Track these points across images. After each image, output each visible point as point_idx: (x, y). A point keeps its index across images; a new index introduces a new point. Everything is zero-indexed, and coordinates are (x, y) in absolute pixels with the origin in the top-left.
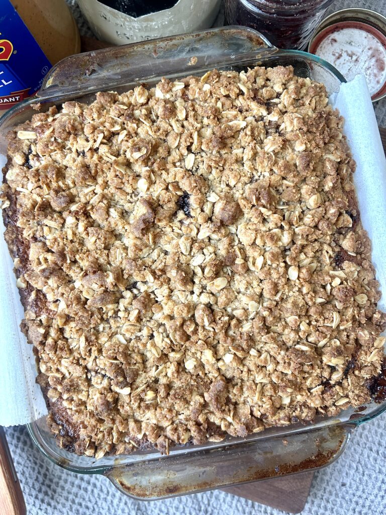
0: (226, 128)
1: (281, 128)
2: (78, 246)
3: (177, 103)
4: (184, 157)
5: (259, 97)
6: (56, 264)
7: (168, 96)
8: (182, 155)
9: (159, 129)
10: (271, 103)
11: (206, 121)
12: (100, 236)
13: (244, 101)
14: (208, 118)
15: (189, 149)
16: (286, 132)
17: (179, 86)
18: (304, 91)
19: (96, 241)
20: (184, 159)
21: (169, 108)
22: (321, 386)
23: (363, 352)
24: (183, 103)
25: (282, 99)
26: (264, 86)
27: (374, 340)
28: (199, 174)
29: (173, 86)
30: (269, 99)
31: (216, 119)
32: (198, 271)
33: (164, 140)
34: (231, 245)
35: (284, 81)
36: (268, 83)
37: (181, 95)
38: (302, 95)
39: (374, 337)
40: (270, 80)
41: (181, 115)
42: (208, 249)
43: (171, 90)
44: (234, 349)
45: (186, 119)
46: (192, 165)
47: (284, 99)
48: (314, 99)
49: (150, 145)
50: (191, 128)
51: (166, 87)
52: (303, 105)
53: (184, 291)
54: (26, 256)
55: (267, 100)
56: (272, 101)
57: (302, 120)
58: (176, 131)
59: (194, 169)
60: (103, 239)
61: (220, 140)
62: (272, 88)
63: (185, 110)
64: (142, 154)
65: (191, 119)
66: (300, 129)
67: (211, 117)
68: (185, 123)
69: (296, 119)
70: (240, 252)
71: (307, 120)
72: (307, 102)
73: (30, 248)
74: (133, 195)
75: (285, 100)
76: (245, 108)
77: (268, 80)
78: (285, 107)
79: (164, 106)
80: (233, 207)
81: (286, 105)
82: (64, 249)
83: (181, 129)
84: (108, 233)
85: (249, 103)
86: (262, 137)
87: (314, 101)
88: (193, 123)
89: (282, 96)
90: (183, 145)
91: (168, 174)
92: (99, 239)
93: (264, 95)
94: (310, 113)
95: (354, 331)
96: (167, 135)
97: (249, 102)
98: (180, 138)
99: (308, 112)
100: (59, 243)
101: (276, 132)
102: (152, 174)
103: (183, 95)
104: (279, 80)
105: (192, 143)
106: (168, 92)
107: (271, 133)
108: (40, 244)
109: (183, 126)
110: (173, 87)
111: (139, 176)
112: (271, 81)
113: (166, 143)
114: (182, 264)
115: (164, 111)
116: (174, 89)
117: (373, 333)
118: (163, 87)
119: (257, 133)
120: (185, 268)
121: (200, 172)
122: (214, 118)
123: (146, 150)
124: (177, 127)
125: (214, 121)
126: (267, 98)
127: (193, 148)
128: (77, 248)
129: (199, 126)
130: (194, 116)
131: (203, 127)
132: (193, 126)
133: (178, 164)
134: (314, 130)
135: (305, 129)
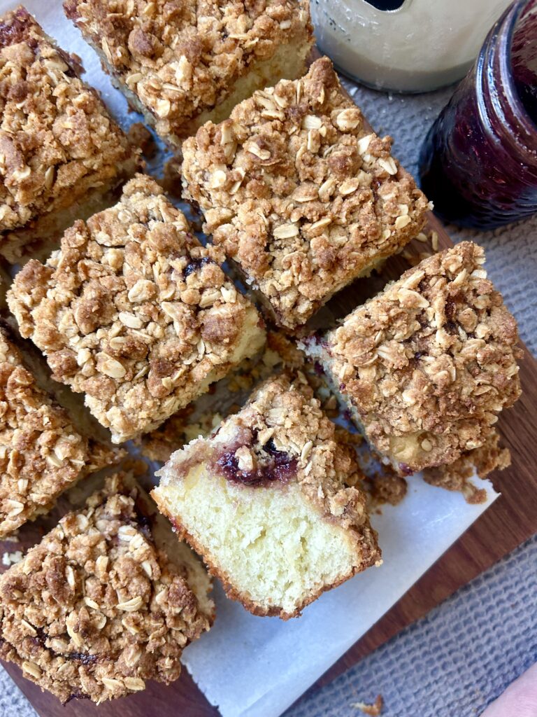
0: (355, 258)
1: (423, 358)
2: (47, 109)
3: (362, 174)
4: (288, 221)
5: (455, 307)
6: (7, 90)
7: (368, 158)
8: (289, 217)
9: (310, 165)
10: (457, 329)
11: (354, 227)
12: (77, 132)
13: (439, 286)
14: (360, 228)
15: (303, 221)
16: (423, 367)
17: (388, 167)
18: (495, 368)
19: (67, 129)
20: (285, 222)
21: (347, 163)
22: (35, 631)
23: (110, 666)
24: (365, 184)
25: (468, 342)
26: (476, 310)
27: (131, 674)
28: (273, 254)
29: (386, 158)
30: (459, 324)
31: (363, 240)
32: (116, 328)
33: (300, 181)
34: (181, 355)
35: (496, 334)
36: (484, 315)
37: (377, 175)
38: (488, 368)
39: (135, 673)
40: (489, 315)
41: (346, 188)
42: (156, 327)
43: (378, 157)
44: (14, 456)
45: (345, 198)
46: (282, 236)
47: (469, 345)
48: (489, 388)
49: (278, 161)
50: (335, 210)
51: (377, 148)
52: (474, 376)
53: (74, 322)
54: (5, 43)
55: (457, 321)
56: (460, 329)
57: (448, 381)
58: (320, 191)
59: (277, 244)
60: (75, 138)
61: (334, 260)
62: (479, 322)
63: (354, 189)
64: (258, 155)
65: (346, 205)
66: (435, 385)
67: (362, 232)
68: (338, 200)
69: (446, 372)
70: (180, 377)
71: (453, 389)
72: (479, 380)
73: (18, 42)
74: (201, 173)
75: (471, 348)
76: (430, 292)
77: (489, 312)
78: (459, 352)
79: (345, 157)
80: (229, 330)
81: (463, 352)
82: (33, 91)
83: (326, 197)
84: (88, 141)
85: (438, 295)
86: (399, 335)
87: (488, 389)
88: (343, 210)
89: (473, 340)
90: (304, 210)
91: (251, 210)
92: (74, 132)
93: (461, 313)
94: (465, 390)
95: (130, 642)
96: (307, 180)
97: (440, 294)
98: (312, 201)
99: (466, 386)
100: (40, 80)
101: (416, 354)
102: (239, 184)
103: (379, 178)
104: (495, 327)
105: (311, 222)
106: (372, 154)
107: (411, 347)
108: (29, 54)
109: (332, 198)
110: (383, 158)
111: (230, 167)
112: (489, 318)
113: (295, 185)
114: (113, 301)
115: (339, 159)
116: (381, 161)
117: (139, 669)
118: (375, 146)
119: (398, 325)
120: (108, 308)
121: (276, 254)
122: (363, 237)
123: (267, 158)
124: (325, 189)
125: (359, 238)
126: (459, 319)
127: (307, 227)
128: (44, 110)
129: (344, 220)
130: (354, 207)
131: (344, 228)
132: (339, 212)
133: (274, 217)
134: (443, 406)
135: (437, 392)
